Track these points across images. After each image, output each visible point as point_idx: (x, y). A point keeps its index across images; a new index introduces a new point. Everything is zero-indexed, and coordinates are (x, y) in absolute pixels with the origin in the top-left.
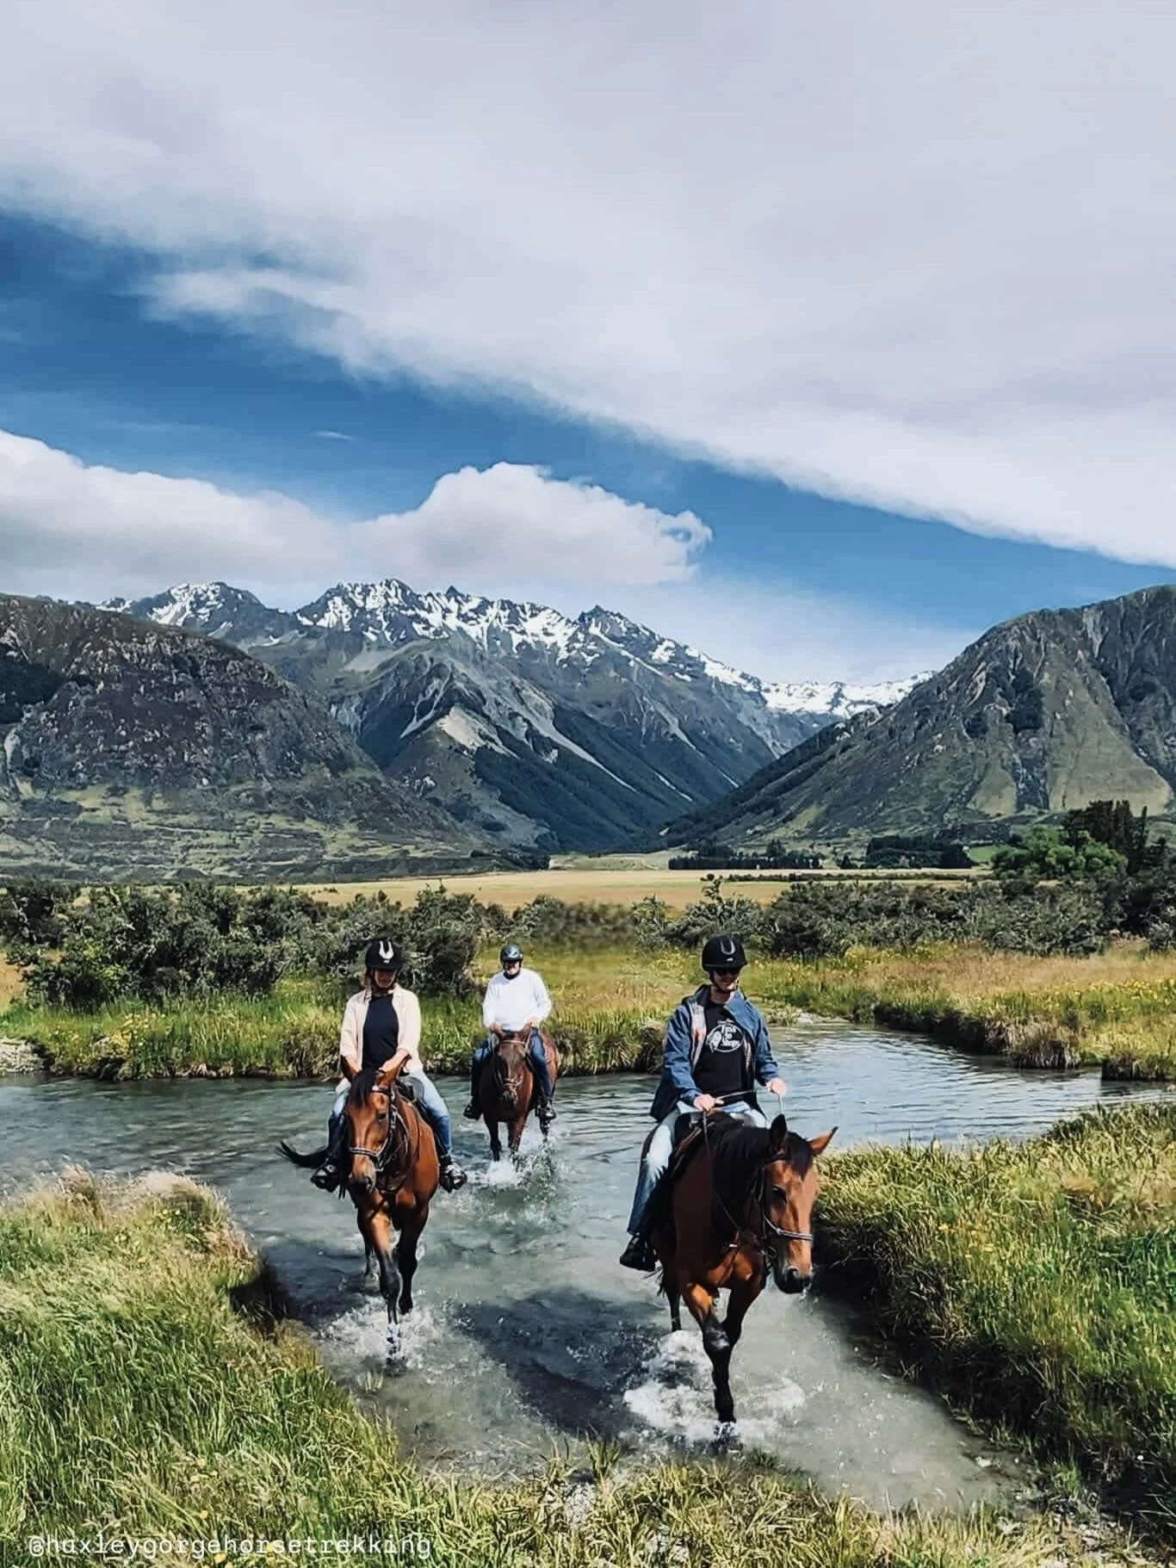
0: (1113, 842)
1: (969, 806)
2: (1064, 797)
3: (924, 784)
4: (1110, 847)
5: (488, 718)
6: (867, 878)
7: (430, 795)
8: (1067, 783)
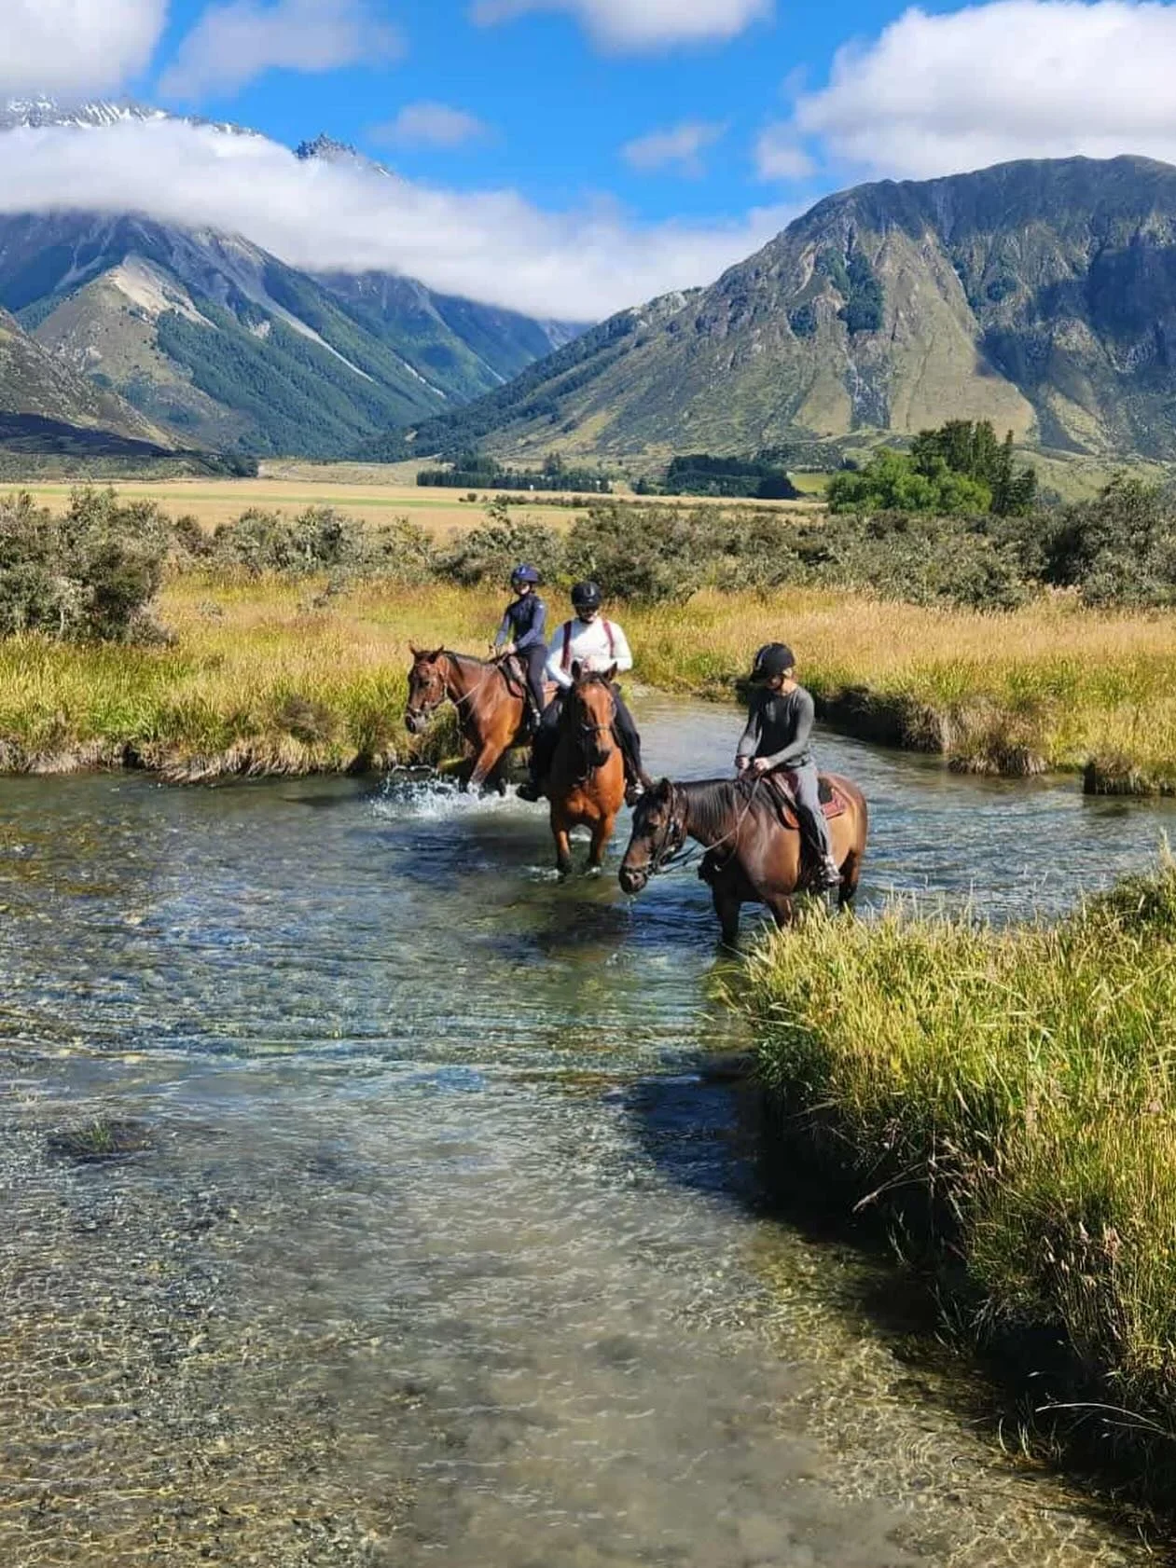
0: (973, 472)
1: (793, 421)
2: (908, 416)
3: (739, 391)
4: (970, 480)
5: (175, 272)
6: (671, 506)
7: (95, 371)
8: (912, 399)
